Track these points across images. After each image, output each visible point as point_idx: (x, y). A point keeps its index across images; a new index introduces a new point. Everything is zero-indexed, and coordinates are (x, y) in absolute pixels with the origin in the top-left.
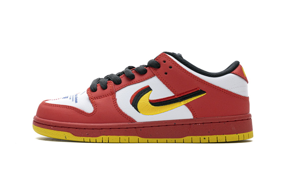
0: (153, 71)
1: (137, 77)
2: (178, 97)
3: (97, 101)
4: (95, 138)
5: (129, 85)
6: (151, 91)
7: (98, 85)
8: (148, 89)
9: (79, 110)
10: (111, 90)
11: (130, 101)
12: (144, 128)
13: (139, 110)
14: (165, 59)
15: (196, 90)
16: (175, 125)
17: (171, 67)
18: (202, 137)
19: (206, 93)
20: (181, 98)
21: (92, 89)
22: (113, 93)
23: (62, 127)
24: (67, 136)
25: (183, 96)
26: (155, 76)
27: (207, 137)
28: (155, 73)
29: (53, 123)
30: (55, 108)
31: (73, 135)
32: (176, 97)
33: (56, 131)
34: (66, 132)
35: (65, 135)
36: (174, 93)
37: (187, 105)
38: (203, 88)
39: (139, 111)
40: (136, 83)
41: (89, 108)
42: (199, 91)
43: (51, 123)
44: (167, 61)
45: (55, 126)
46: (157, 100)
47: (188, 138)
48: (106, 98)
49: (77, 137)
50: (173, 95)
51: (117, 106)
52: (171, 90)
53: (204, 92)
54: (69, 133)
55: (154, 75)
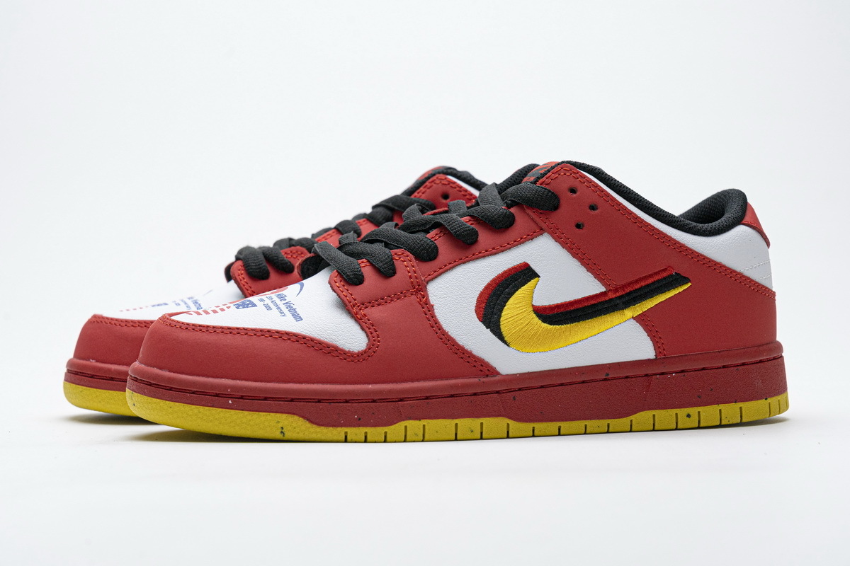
0: (537, 219)
1: (484, 238)
2: (618, 294)
3: (375, 313)
4: (380, 431)
5: (464, 263)
6: (536, 279)
7: (363, 265)
8: (524, 274)
9: (320, 343)
10: (410, 277)
11: (476, 311)
12: (522, 393)
13: (506, 339)
14: (576, 183)
15: (665, 274)
16: (605, 380)
17: (593, 208)
18: (682, 412)
19: (690, 281)
20: (624, 300)
21: (348, 276)
22: (419, 290)
23: (266, 399)
24: (294, 425)
25: (630, 293)
26: (546, 234)
27: (693, 411)
28: (544, 226)
29: (233, 388)
30: (229, 339)
31: (308, 424)
32: (611, 295)
33: (246, 413)
34: (284, 416)
35: (280, 425)
36: (604, 284)
37: (640, 319)
38: (682, 268)
39: (508, 342)
40: (484, 257)
41: (351, 337)
42: (672, 276)
43: (226, 387)
44: (581, 189)
45: (242, 397)
46: (558, 306)
47: (644, 417)
48: (398, 303)
49: (323, 427)
50: (603, 289)
51: (440, 328)
52: (597, 276)
53: (684, 280)
54: (296, 418)
55: (541, 231)
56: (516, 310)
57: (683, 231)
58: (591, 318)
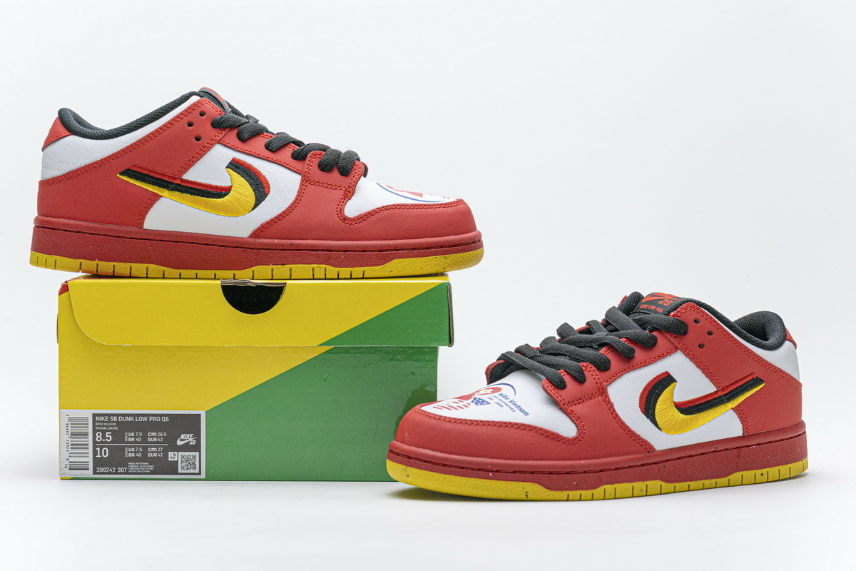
0: (671, 339)
1: (639, 354)
2: (724, 393)
3: (578, 409)
4: (590, 492)
5: (628, 372)
6: (675, 383)
7: (562, 374)
9: (547, 431)
10: (596, 383)
11: (640, 407)
12: (669, 462)
13: (659, 426)
14: (699, 316)
15: (750, 378)
16: (714, 452)
17: (710, 333)
18: (758, 472)
19: (764, 382)
20: (727, 397)
21: (557, 383)
22: (603, 392)
23: (514, 472)
24: (535, 490)
25: (731, 391)
26: (679, 351)
27: (764, 471)
28: (678, 346)
29: (493, 465)
30: (483, 429)
31: (544, 489)
32: (720, 394)
33: (502, 482)
34: (528, 484)
35: (525, 490)
36: (715, 384)
37: (736, 409)
38: (759, 373)
39: (661, 427)
40: (640, 368)
41: (567, 428)
42: (754, 378)
43: (487, 464)
44: (702, 320)
45: (498, 471)
46: (689, 402)
47: (736, 476)
48: (590, 402)
49: (554, 491)
50: (715, 390)
51: (620, 420)
52: (712, 381)
54: (536, 485)
55: (676, 349)
56: (663, 406)
57: (759, 347)
58: (708, 409)
